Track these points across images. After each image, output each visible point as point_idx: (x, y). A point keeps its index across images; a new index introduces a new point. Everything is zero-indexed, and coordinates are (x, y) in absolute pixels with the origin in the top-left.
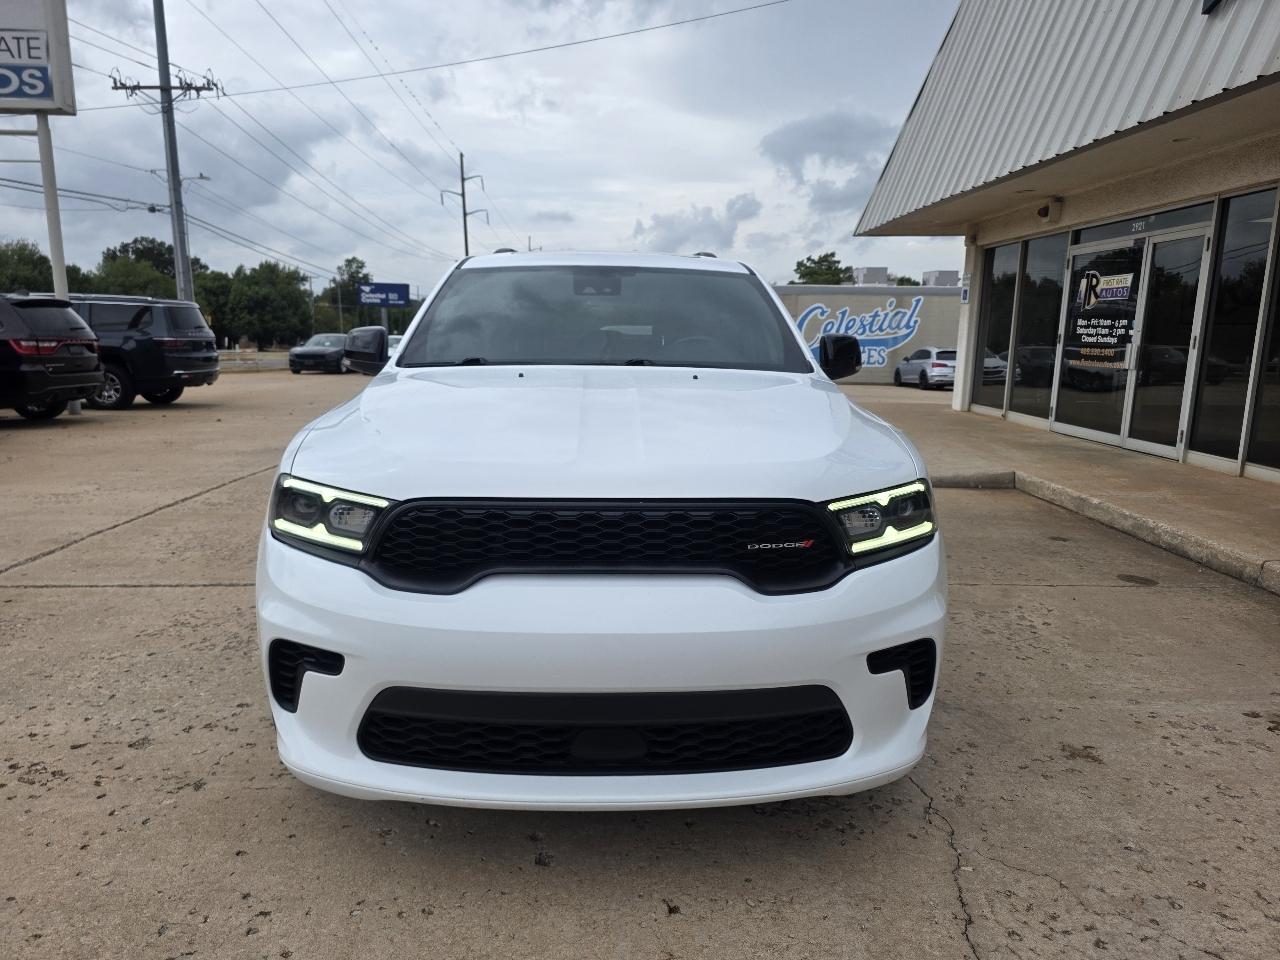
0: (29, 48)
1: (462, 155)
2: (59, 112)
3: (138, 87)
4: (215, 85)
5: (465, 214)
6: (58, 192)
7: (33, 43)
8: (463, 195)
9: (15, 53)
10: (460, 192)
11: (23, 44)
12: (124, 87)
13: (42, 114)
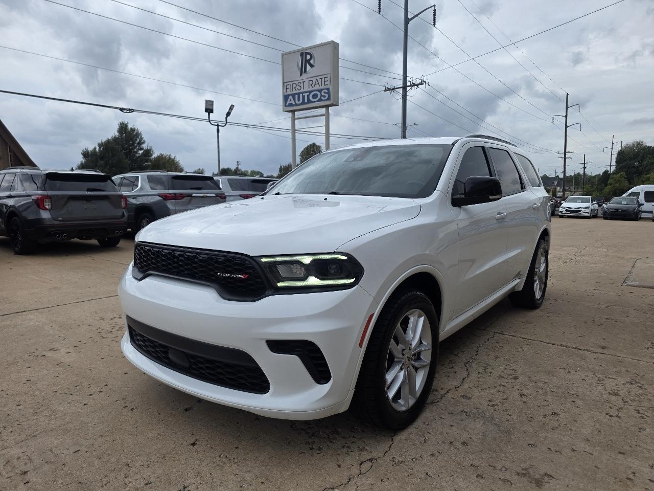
0: (325, 81)
1: (568, 94)
2: (332, 105)
3: (394, 89)
4: (425, 82)
5: (566, 127)
6: (330, 135)
7: (326, 79)
8: (566, 117)
9: (320, 85)
10: (565, 115)
11: (323, 80)
12: (389, 89)
13: (327, 107)
